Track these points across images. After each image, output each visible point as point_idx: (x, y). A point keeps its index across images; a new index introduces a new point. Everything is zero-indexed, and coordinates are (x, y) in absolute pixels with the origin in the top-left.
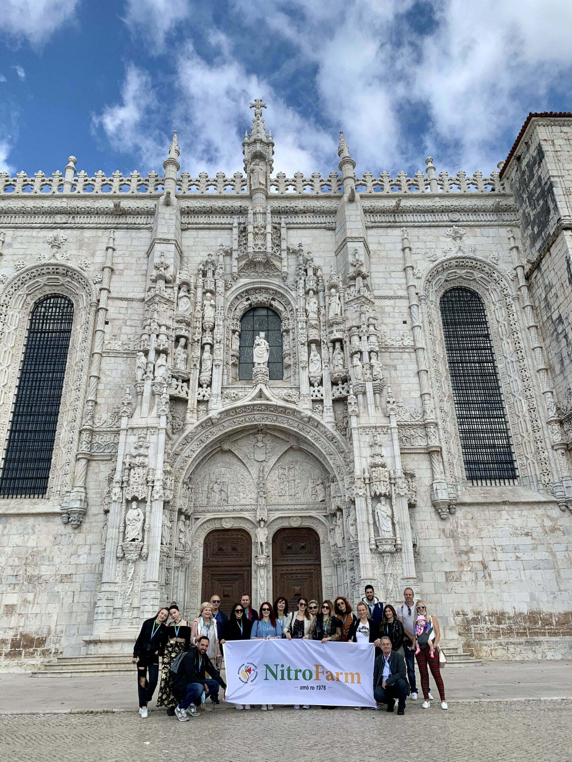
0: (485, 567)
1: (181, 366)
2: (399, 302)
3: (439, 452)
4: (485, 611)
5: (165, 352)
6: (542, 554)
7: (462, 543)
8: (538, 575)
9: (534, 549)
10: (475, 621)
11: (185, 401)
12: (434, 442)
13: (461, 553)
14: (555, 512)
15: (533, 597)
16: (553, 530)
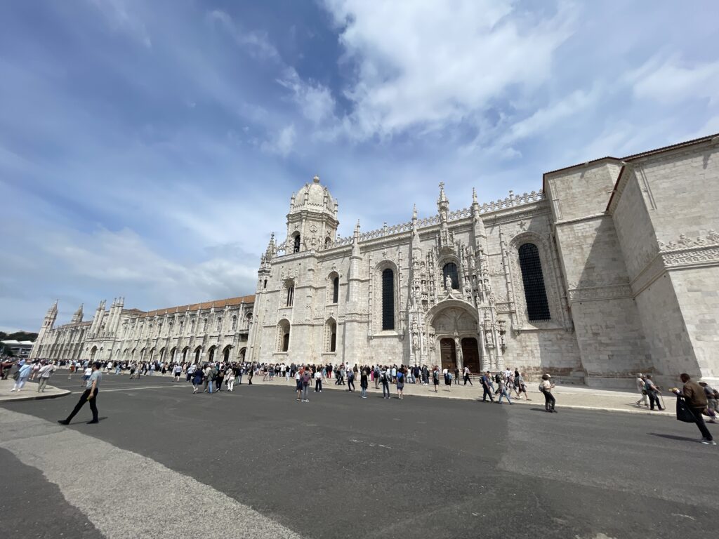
0: (532, 352)
1: (424, 290)
2: (499, 256)
3: (515, 312)
4: (532, 366)
5: (418, 287)
6: (556, 348)
7: (524, 344)
8: (554, 355)
9: (553, 345)
10: (528, 369)
11: (427, 301)
12: (513, 309)
13: (523, 347)
14: (562, 332)
15: (551, 362)
16: (561, 339)
